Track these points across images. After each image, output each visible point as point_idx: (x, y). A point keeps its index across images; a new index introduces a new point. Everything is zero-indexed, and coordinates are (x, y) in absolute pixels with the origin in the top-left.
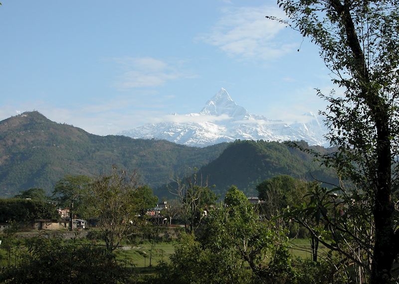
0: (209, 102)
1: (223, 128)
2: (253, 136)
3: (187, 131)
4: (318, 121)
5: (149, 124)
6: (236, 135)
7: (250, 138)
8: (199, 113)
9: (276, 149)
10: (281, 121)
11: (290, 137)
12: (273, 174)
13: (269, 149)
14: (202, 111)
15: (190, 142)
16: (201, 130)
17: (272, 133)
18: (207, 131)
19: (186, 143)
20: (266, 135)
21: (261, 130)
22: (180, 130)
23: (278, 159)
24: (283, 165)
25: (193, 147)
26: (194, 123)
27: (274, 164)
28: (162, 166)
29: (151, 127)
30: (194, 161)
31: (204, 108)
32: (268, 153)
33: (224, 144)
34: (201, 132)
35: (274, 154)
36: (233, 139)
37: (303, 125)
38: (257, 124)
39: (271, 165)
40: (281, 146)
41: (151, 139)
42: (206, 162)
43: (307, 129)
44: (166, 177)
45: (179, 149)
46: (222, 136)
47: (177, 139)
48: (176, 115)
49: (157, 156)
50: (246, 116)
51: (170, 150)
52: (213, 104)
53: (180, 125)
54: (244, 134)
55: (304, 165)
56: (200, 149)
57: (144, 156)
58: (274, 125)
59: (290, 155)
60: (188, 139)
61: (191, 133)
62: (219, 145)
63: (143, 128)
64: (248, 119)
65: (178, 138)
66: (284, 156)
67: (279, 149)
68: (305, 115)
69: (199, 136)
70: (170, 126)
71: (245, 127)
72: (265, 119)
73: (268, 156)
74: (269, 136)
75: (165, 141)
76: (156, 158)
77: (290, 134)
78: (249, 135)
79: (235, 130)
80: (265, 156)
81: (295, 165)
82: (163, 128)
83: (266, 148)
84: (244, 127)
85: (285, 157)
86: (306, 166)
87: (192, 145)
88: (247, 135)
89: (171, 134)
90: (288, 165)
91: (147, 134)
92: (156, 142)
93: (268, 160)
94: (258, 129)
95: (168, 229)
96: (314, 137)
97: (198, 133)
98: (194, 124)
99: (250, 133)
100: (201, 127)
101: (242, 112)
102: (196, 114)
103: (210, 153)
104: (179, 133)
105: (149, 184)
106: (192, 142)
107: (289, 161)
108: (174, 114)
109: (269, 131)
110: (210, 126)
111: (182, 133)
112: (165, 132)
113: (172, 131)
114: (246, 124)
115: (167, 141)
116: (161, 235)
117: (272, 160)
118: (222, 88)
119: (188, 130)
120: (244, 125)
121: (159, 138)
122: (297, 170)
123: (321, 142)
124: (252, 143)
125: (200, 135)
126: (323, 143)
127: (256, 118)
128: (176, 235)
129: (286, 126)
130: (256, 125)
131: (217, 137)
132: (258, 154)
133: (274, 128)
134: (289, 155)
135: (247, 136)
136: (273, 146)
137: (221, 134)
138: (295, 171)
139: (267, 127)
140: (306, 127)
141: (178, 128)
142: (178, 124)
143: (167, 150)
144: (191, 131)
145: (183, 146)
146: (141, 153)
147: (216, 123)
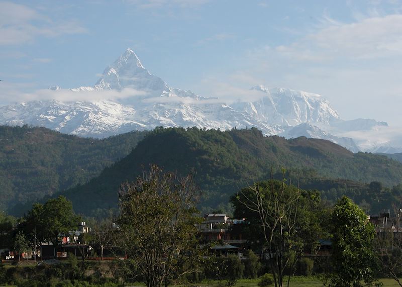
0: (108, 69)
1: (130, 110)
2: (174, 121)
3: (75, 113)
4: (271, 99)
5: (16, 104)
6: (149, 121)
7: (170, 124)
8: (94, 87)
9: (217, 141)
10: (217, 98)
11: (230, 122)
12: (213, 179)
13: (206, 141)
14: (98, 83)
15: (80, 131)
16: (96, 113)
17: (203, 116)
18: (106, 114)
19: (74, 133)
20: (194, 120)
21: (188, 113)
22: (64, 112)
23: (220, 155)
24: (228, 165)
25: (87, 139)
26: (85, 102)
27: (215, 164)
28: (40, 168)
29: (19, 108)
30: (89, 159)
31: (101, 80)
32: (205, 148)
33: (134, 133)
34: (98, 116)
35: (215, 149)
36: (145, 126)
37: (250, 105)
38: (182, 103)
39: (210, 165)
40: (224, 136)
41: (21, 126)
42: (109, 162)
43: (256, 112)
44: (47, 184)
45: (66, 141)
46: (129, 122)
47: (59, 127)
48: (58, 89)
49: (31, 151)
50: (164, 92)
51: (52, 143)
52: (115, 72)
53: (64, 104)
54: (162, 118)
55: (259, 165)
56: (97, 141)
57: (11, 152)
58: (206, 105)
59: (238, 149)
60: (77, 127)
61: (81, 118)
62: (128, 134)
63: (7, 108)
64: (167, 95)
65: (62, 125)
66: (228, 151)
67: (221, 141)
68: (252, 89)
69: (93, 121)
70: (48, 107)
71: (163, 107)
72: (193, 96)
73: (205, 152)
74: (198, 121)
75: (43, 129)
76: (30, 156)
77: (230, 118)
78: (169, 120)
79: (148, 112)
80: (202, 152)
81: (246, 165)
82: (38, 109)
83: (202, 140)
84: (161, 108)
85: (230, 153)
86: (262, 167)
87: (84, 135)
88: (166, 119)
89: (51, 118)
90: (235, 166)
91: (14, 118)
92: (29, 130)
93: (205, 157)
94: (182, 110)
95: (100, 264)
96: (266, 123)
97: (91, 116)
98: (87, 104)
99: (170, 117)
100: (96, 107)
101: (158, 86)
102: (90, 89)
103: (113, 147)
104: (63, 116)
105: (21, 195)
106: (83, 131)
107: (236, 159)
108: (56, 88)
109: (200, 114)
110: (109, 106)
111: (67, 118)
112: (42, 116)
113: (52, 114)
114: (164, 104)
115: (47, 129)
116: (89, 273)
117: (212, 158)
118: (129, 50)
119: (77, 112)
120: (161, 105)
121: (34, 125)
122: (249, 172)
123: (277, 130)
124: (182, 132)
125: (96, 120)
126: (280, 132)
127: (180, 94)
128: (111, 273)
129: (224, 106)
130: (179, 105)
131: (121, 123)
132: (191, 148)
133: (207, 109)
134: (236, 151)
135: (167, 122)
136: (212, 136)
137: (127, 119)
138: (246, 174)
139: (196, 108)
140: (254, 108)
141: (61, 110)
142: (61, 103)
143: (48, 143)
144: (81, 114)
145: (72, 137)
146: (8, 148)
147: (119, 101)
